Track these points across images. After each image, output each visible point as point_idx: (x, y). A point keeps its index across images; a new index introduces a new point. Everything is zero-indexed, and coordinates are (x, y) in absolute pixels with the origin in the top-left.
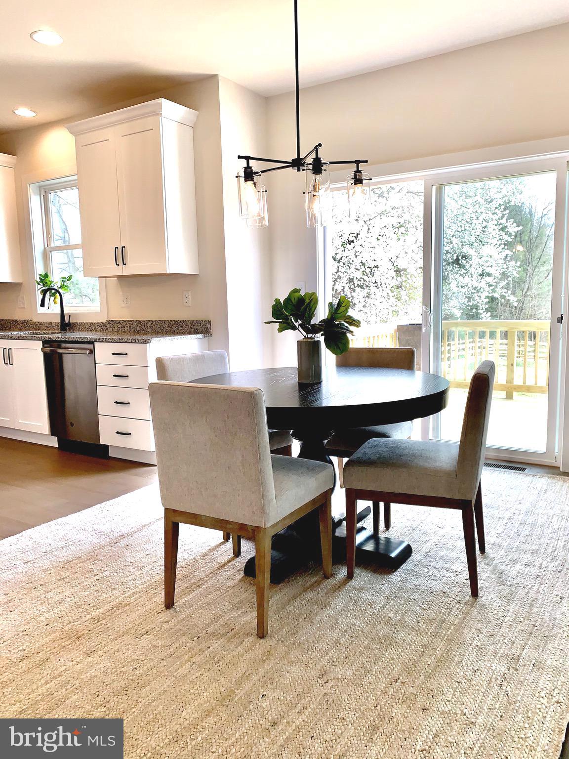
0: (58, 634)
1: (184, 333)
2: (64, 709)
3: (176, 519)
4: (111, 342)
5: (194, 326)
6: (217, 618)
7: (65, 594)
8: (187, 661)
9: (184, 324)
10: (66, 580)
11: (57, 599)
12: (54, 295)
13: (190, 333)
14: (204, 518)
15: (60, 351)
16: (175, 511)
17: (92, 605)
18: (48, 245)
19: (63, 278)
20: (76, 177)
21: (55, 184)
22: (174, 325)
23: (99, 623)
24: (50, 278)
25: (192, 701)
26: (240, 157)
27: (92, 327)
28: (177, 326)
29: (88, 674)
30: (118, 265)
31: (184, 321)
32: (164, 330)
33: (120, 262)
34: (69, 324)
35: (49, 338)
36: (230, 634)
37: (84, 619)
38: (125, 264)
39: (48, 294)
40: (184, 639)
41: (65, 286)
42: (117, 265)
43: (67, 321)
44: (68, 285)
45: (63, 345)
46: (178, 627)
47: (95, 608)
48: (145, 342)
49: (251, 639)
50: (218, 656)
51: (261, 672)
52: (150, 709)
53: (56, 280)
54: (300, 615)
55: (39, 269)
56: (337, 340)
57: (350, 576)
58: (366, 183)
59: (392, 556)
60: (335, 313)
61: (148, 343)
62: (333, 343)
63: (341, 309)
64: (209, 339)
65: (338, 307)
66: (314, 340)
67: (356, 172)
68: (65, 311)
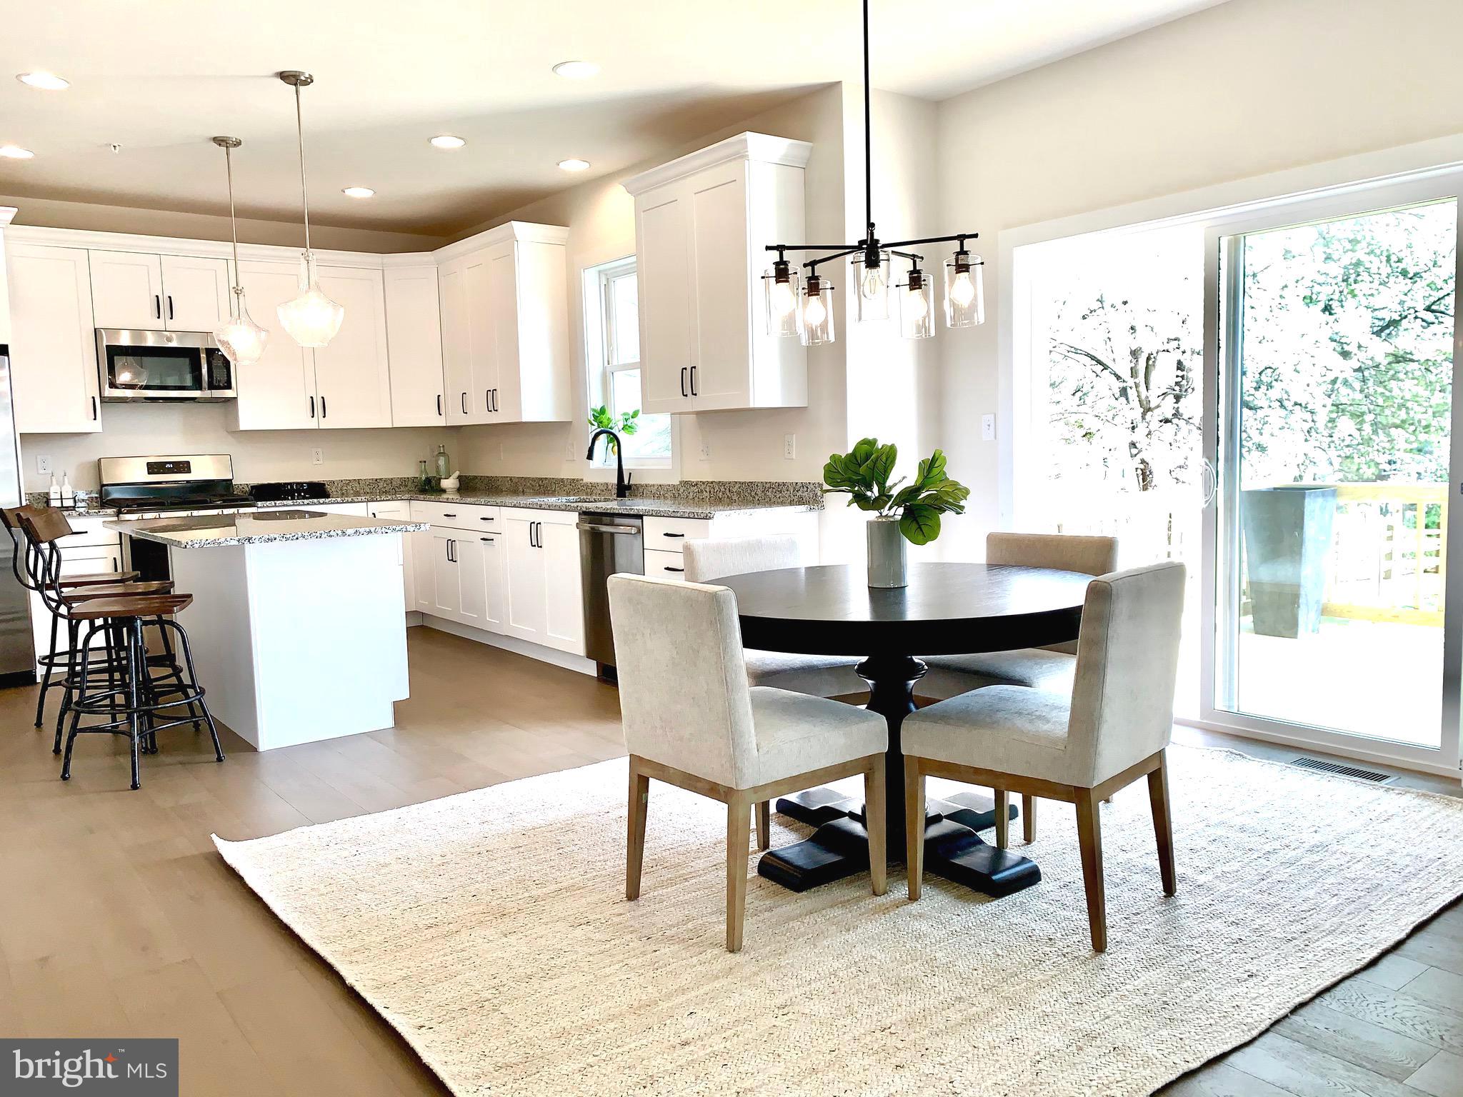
0: (482, 907)
1: (783, 504)
2: (452, 983)
3: (645, 771)
4: (664, 516)
5: (797, 491)
6: (689, 919)
7: (512, 865)
8: (619, 962)
9: (784, 489)
10: (521, 850)
11: (499, 869)
13: (791, 503)
14: (672, 771)
15: (610, 529)
16: (641, 759)
17: (537, 882)
18: (608, 361)
19: (625, 414)
20: (634, 259)
21: (616, 267)
22: (770, 490)
23: (535, 904)
24: (608, 414)
25: (601, 1003)
26: (768, 248)
27: (660, 492)
28: (774, 490)
29: (495, 955)
30: (686, 396)
31: (784, 484)
32: (757, 498)
33: (688, 390)
34: (629, 487)
35: (592, 509)
36: (693, 940)
37: (520, 897)
38: (696, 395)
40: (628, 937)
41: (629, 427)
42: (684, 395)
43: (626, 482)
44: (633, 424)
45: (618, 520)
46: (632, 923)
47: (540, 886)
48: (707, 518)
49: (716, 951)
50: (661, 962)
51: (706, 988)
52: (547, 1001)
53: (616, 419)
54: (803, 935)
55: (595, 401)
56: (921, 521)
57: (913, 897)
58: (975, 270)
59: (994, 878)
60: (926, 477)
61: (710, 518)
62: (914, 526)
63: (935, 471)
64: (819, 515)
65: (930, 468)
66: (892, 520)
67: (958, 254)
68: (624, 467)
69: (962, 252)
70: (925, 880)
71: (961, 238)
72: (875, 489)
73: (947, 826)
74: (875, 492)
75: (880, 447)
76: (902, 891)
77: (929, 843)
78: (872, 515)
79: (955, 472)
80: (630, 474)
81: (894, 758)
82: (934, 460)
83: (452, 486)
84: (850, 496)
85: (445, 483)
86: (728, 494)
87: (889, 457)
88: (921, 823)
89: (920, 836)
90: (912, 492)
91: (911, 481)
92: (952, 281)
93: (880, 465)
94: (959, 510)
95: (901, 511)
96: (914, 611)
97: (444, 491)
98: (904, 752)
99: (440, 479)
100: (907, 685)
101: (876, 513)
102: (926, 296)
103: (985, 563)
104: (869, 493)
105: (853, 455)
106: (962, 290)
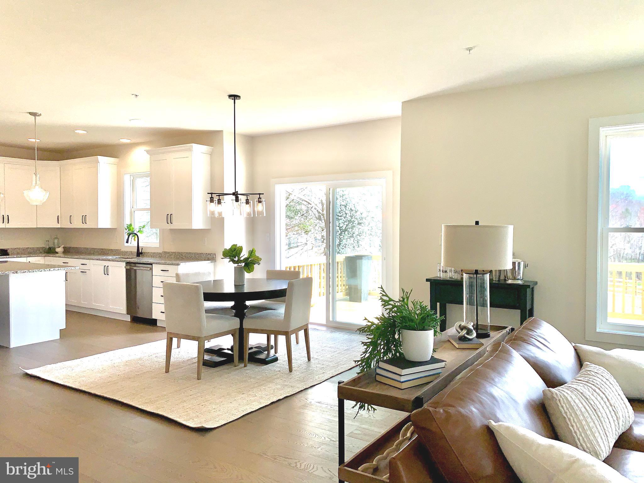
1: (202, 260)
3: (172, 336)
4: (161, 264)
5: (207, 256)
6: (185, 375)
9: (202, 255)
12: (134, 236)
13: (205, 260)
14: (181, 335)
15: (135, 268)
18: (133, 207)
19: (140, 227)
22: (197, 255)
24: (133, 227)
26: (208, 193)
27: (154, 255)
28: (199, 256)
31: (202, 253)
32: (192, 258)
33: (169, 222)
34: (141, 253)
35: (129, 261)
36: (187, 379)
38: (172, 223)
39: (131, 235)
40: (169, 380)
41: (141, 231)
42: (167, 223)
43: (140, 251)
44: (143, 230)
45: (137, 265)
46: (169, 377)
48: (178, 265)
49: (194, 380)
53: (136, 227)
55: (127, 221)
56: (249, 267)
57: (245, 366)
58: (263, 202)
59: (266, 360)
60: (250, 255)
61: (179, 265)
62: (247, 268)
63: (253, 254)
64: (214, 263)
65: (251, 253)
66: (241, 266)
67: (259, 198)
68: (140, 246)
69: (260, 198)
70: (248, 363)
71: (260, 194)
72: (237, 258)
73: (254, 350)
74: (236, 259)
75: (238, 247)
76: (243, 365)
77: (249, 354)
78: (236, 265)
79: (258, 254)
80: (142, 248)
81: (241, 330)
82: (252, 251)
83: (61, 251)
84: (229, 260)
85: (58, 250)
86: (181, 256)
87: (241, 249)
88: (248, 349)
89: (247, 352)
90: (246, 259)
91: (246, 256)
92: (257, 205)
93: (238, 252)
94: (259, 264)
95: (244, 264)
96: (246, 290)
97: (57, 253)
98: (244, 327)
99: (56, 248)
100: (244, 311)
101: (237, 265)
102: (250, 206)
103: (266, 278)
104: (235, 259)
105: (230, 249)
106: (260, 207)
